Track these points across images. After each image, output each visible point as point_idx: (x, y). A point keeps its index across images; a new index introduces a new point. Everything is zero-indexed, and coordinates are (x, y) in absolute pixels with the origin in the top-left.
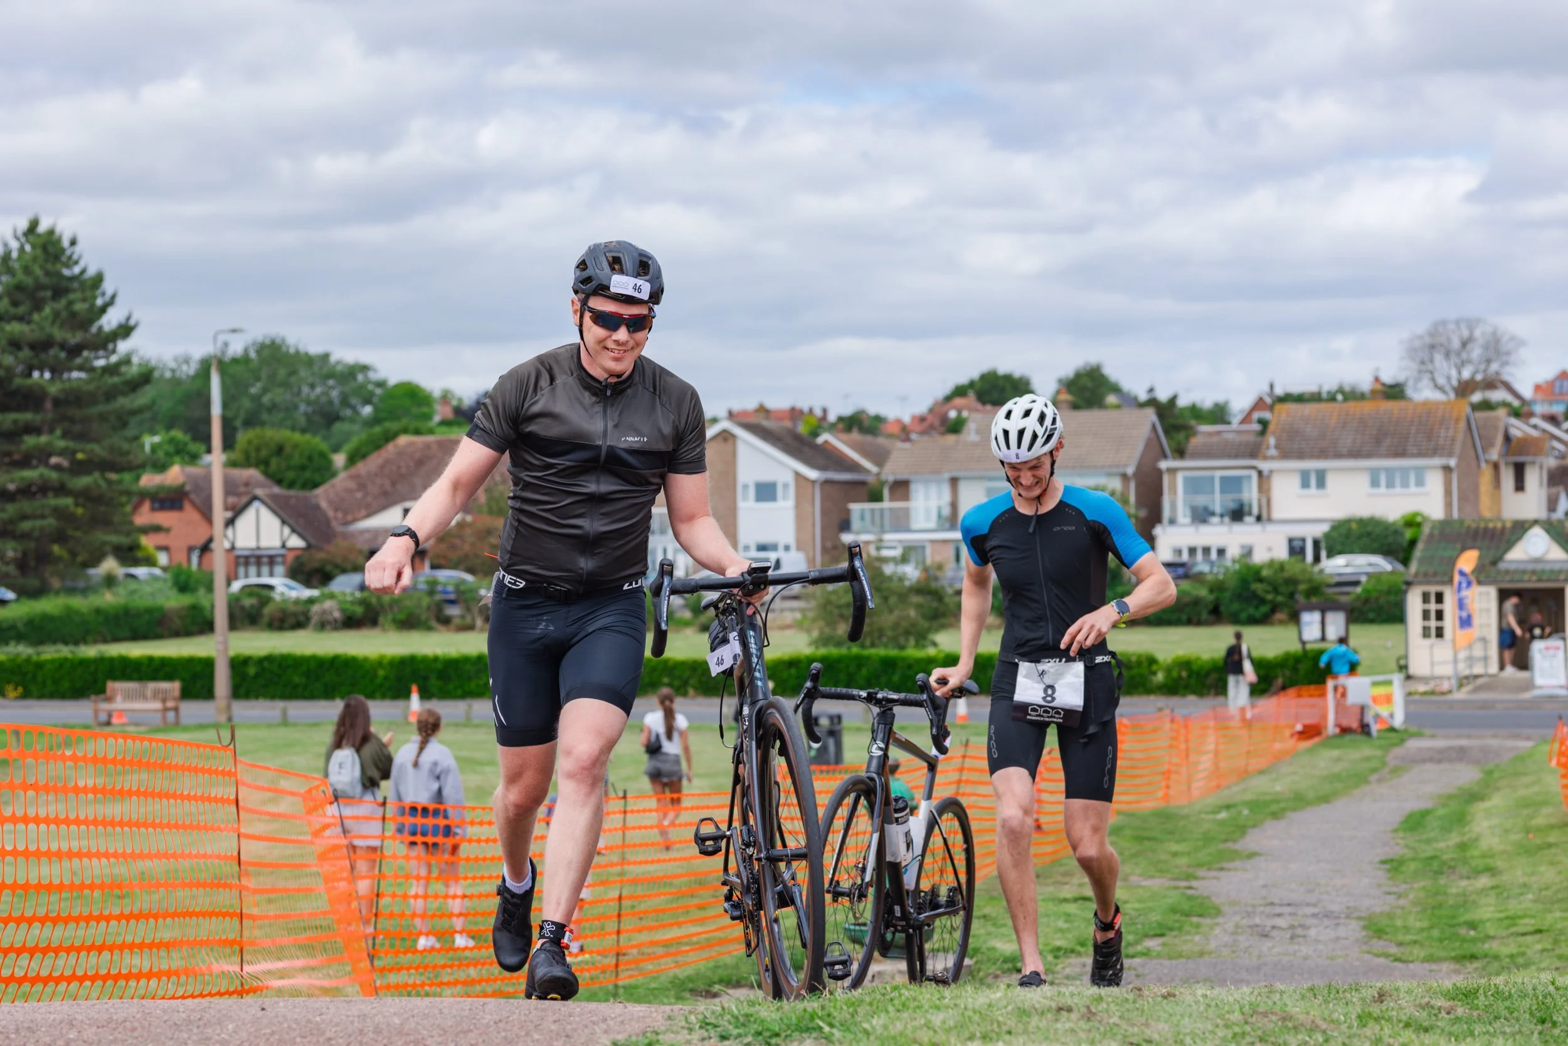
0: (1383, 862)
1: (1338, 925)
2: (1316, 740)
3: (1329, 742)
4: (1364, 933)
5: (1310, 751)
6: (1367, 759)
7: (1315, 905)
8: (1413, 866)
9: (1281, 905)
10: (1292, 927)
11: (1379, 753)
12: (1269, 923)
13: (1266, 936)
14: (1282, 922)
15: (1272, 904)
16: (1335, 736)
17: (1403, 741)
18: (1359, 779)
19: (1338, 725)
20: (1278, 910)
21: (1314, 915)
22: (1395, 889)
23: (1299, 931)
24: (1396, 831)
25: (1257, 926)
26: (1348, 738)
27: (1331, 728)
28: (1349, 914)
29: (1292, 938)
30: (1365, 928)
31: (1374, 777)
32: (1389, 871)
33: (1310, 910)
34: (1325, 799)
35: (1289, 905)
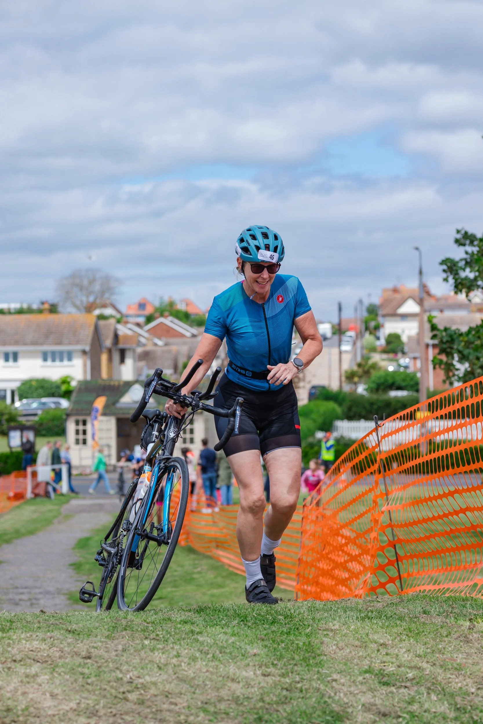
0: (72, 565)
1: (54, 598)
2: (21, 501)
3: (28, 502)
4: (68, 602)
5: (18, 507)
6: (50, 511)
7: (40, 588)
8: (87, 567)
9: (22, 588)
10: (30, 599)
11: (56, 507)
12: (17, 597)
13: (17, 604)
14: (24, 597)
15: (17, 588)
16: (32, 499)
17: (68, 501)
18: (49, 522)
19: (33, 492)
20: (21, 591)
21: (41, 593)
22: (80, 579)
23: (34, 601)
24: (74, 548)
25: (11, 599)
26: (38, 500)
27: (29, 494)
28: (59, 592)
29: (32, 605)
30: (69, 599)
31: (55, 521)
32: (75, 569)
33: (37, 591)
34: (31, 533)
35: (26, 588)
